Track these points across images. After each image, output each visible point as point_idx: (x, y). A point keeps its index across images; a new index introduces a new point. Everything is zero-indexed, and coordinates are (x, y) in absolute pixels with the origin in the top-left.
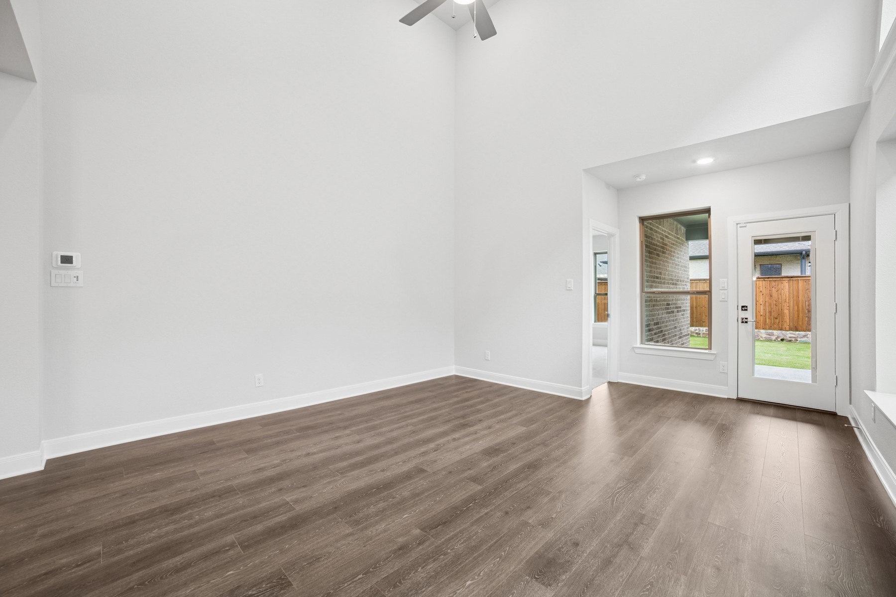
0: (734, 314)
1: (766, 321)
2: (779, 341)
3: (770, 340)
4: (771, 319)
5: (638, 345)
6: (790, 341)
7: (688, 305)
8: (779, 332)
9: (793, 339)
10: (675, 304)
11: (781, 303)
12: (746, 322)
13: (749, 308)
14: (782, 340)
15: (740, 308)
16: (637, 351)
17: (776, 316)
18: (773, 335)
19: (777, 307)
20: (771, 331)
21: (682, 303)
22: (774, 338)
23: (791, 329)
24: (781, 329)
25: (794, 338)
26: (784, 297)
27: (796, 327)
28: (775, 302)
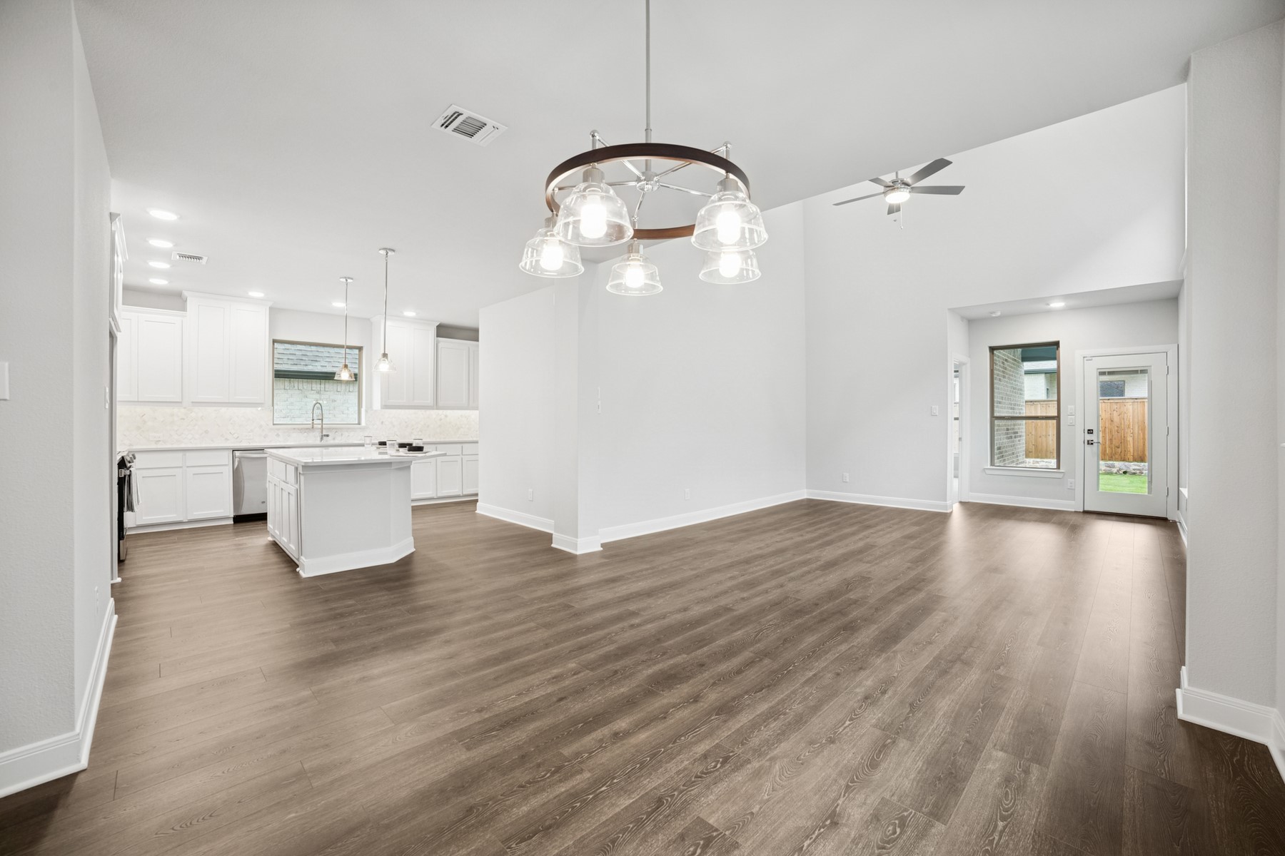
0: (1080, 436)
1: (1105, 451)
2: (1121, 474)
3: (1111, 473)
4: (1112, 449)
5: (989, 467)
6: (1134, 474)
7: (1024, 430)
8: (1121, 463)
9: (1138, 472)
10: (1013, 429)
11: (1124, 430)
12: (1092, 444)
13: (1095, 432)
14: (1125, 473)
15: (1086, 431)
16: (988, 472)
17: (1117, 445)
18: (1114, 467)
19: (1119, 434)
20: (1111, 462)
21: (1019, 429)
22: (1115, 470)
23: (1135, 460)
24: (1124, 460)
25: (1139, 470)
26: (1127, 423)
27: (1140, 457)
28: (1116, 428)
